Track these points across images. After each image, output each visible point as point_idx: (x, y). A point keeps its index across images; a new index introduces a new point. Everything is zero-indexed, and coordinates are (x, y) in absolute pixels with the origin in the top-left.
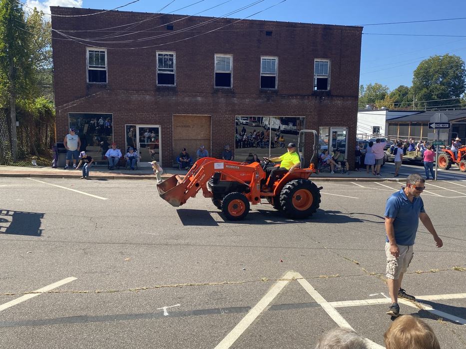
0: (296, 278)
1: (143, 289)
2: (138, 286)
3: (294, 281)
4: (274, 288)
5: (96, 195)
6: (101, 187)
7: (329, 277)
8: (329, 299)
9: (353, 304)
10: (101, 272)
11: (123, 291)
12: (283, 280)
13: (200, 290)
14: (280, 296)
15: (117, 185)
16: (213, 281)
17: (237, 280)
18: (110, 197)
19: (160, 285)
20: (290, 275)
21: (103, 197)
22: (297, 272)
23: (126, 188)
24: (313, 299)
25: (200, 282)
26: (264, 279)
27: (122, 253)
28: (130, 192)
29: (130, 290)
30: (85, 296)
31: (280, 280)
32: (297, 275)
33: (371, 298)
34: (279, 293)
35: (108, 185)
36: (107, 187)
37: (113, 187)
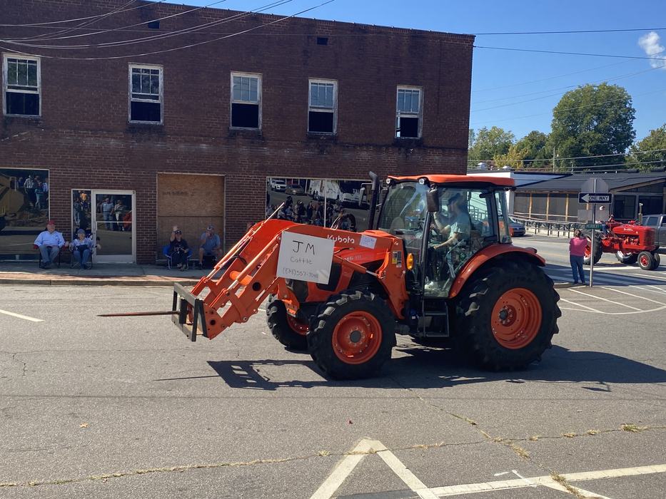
0: (375, 450)
1: (115, 476)
2: (106, 471)
3: (373, 454)
4: (339, 468)
5: (20, 313)
6: (29, 300)
7: (429, 447)
8: (430, 483)
9: (469, 489)
10: (38, 449)
11: (79, 481)
12: (355, 453)
13: (214, 475)
14: (350, 480)
15: (57, 296)
16: (237, 460)
17: (277, 457)
18: (45, 318)
19: (144, 469)
20: (365, 445)
21: (34, 317)
22: (377, 439)
23: (75, 301)
24: (404, 484)
25: (215, 462)
26: (322, 453)
27: (73, 415)
28: (82, 309)
29: (92, 479)
30: (12, 491)
31: (350, 454)
32: (378, 445)
33: (498, 479)
34: (349, 476)
35: (41, 296)
36: (41, 300)
37: (51, 300)
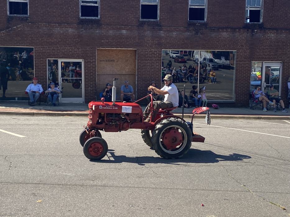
15: (37, 122)
18: (27, 135)
21: (21, 134)
23: (46, 125)
27: (34, 194)
28: (49, 130)
35: (27, 122)
36: (26, 124)
37: (32, 124)
